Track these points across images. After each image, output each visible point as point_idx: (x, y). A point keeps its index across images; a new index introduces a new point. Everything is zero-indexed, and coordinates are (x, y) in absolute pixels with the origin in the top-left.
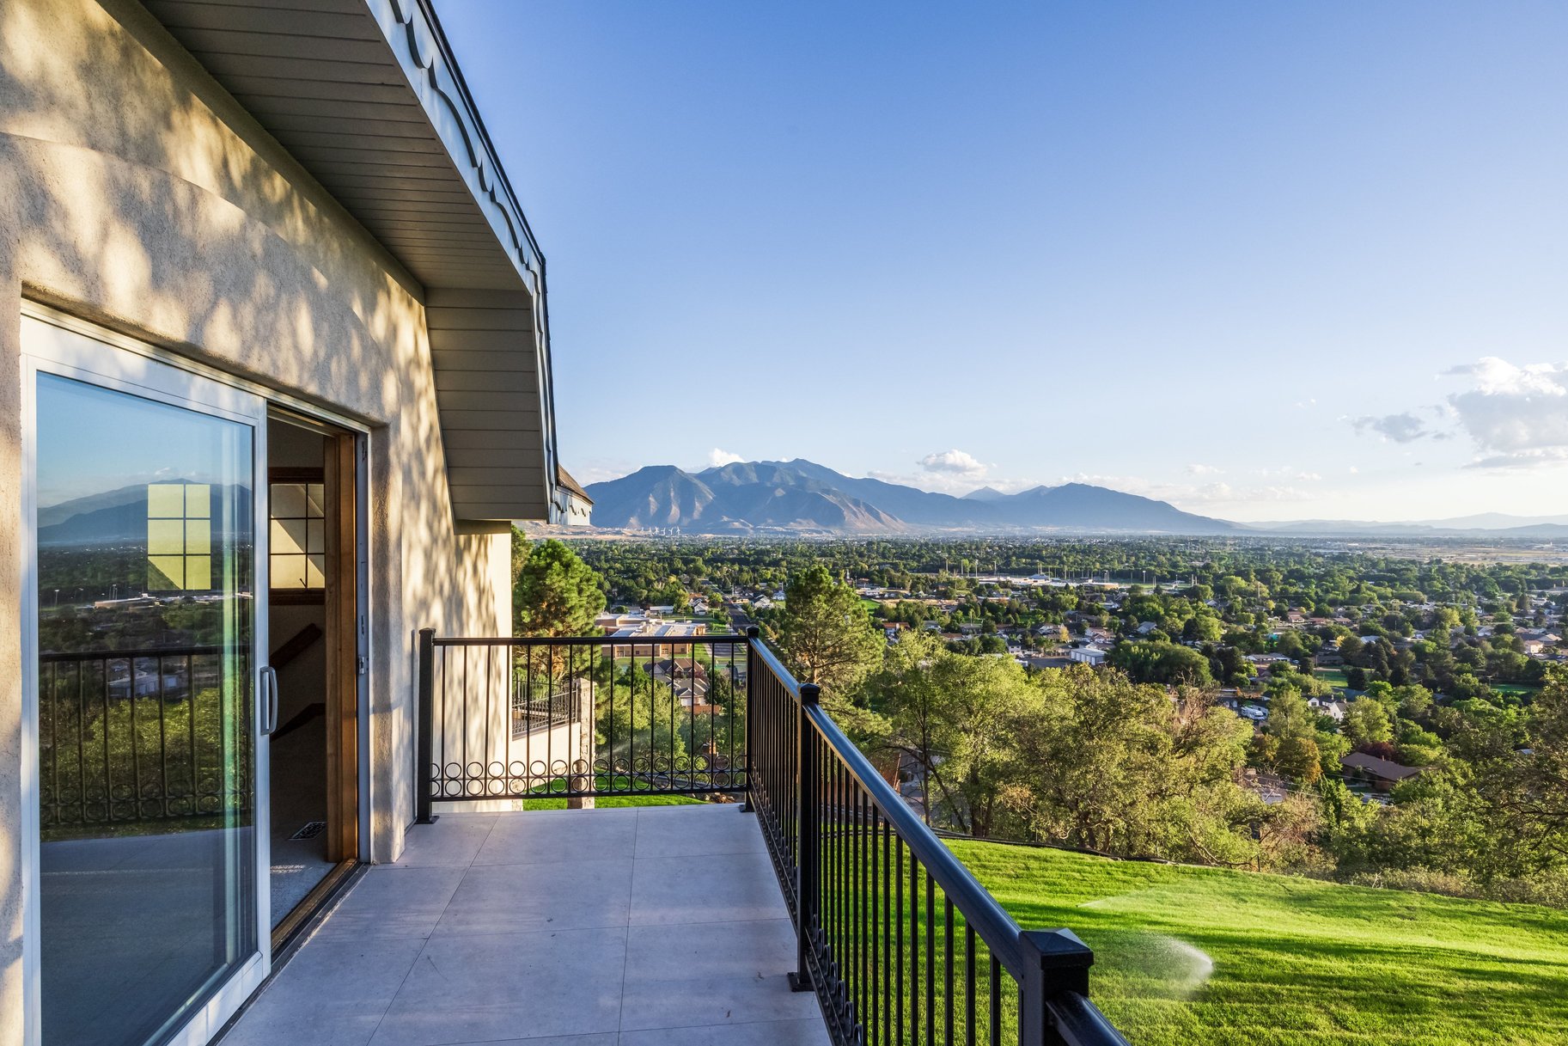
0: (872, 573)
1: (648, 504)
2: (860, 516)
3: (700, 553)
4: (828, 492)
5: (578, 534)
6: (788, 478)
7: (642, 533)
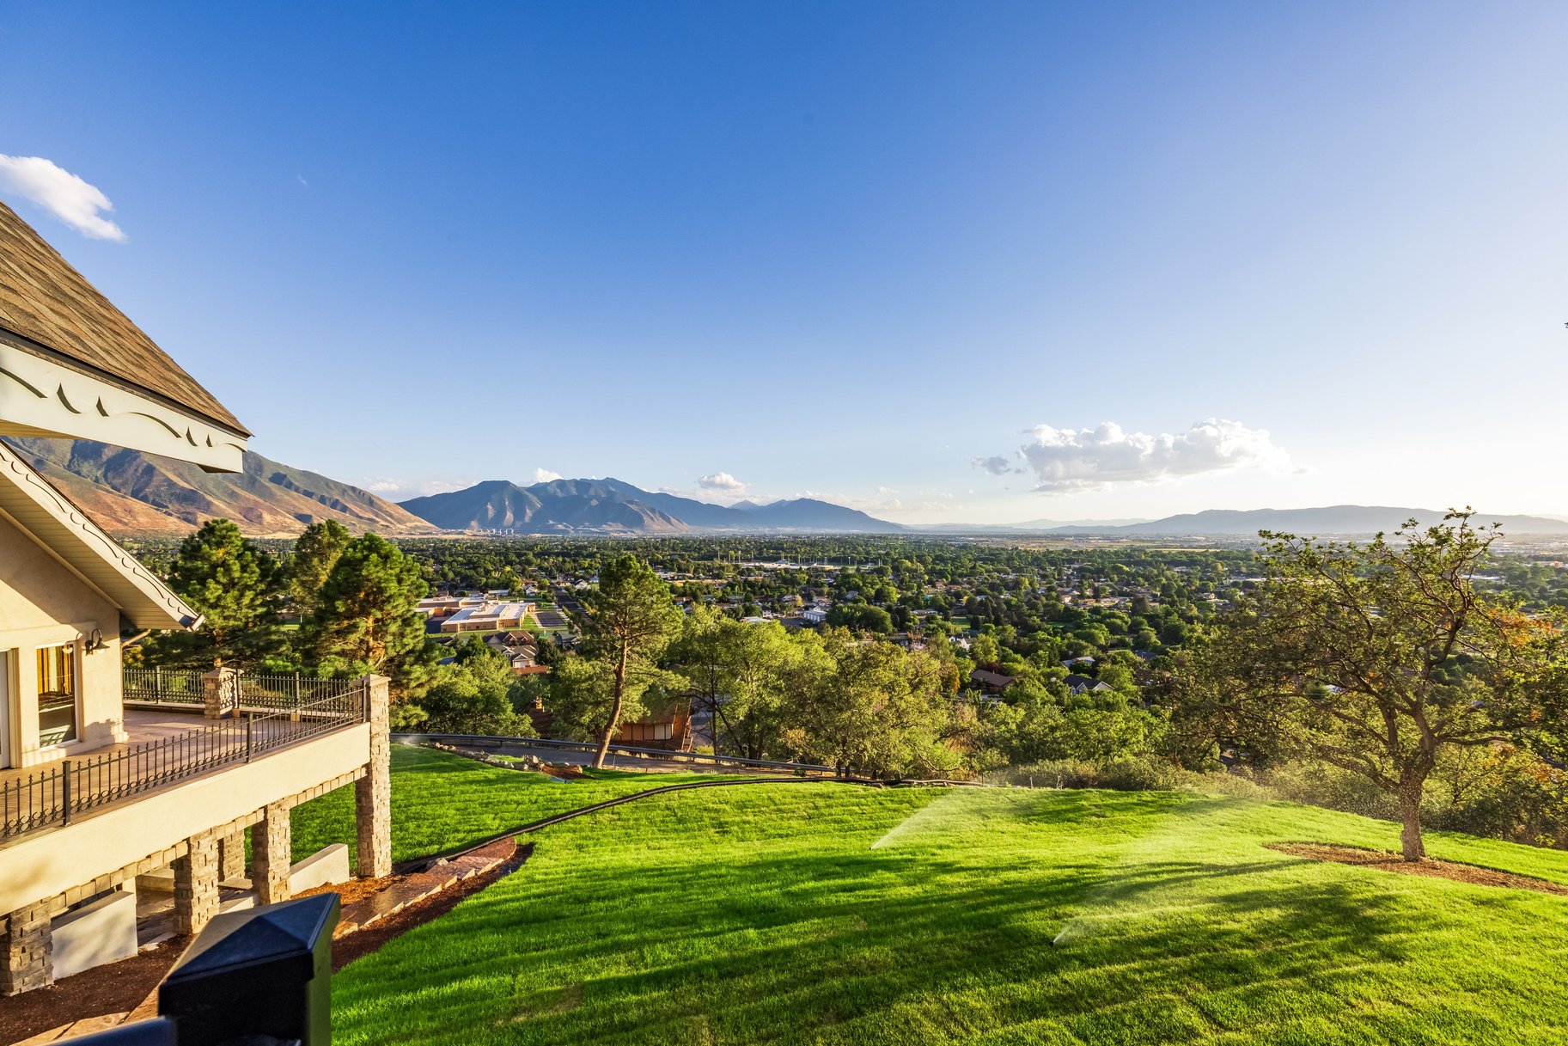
0: (665, 562)
1: (487, 510)
3: (531, 548)
4: (632, 502)
5: (425, 534)
6: (601, 492)
7: (482, 533)
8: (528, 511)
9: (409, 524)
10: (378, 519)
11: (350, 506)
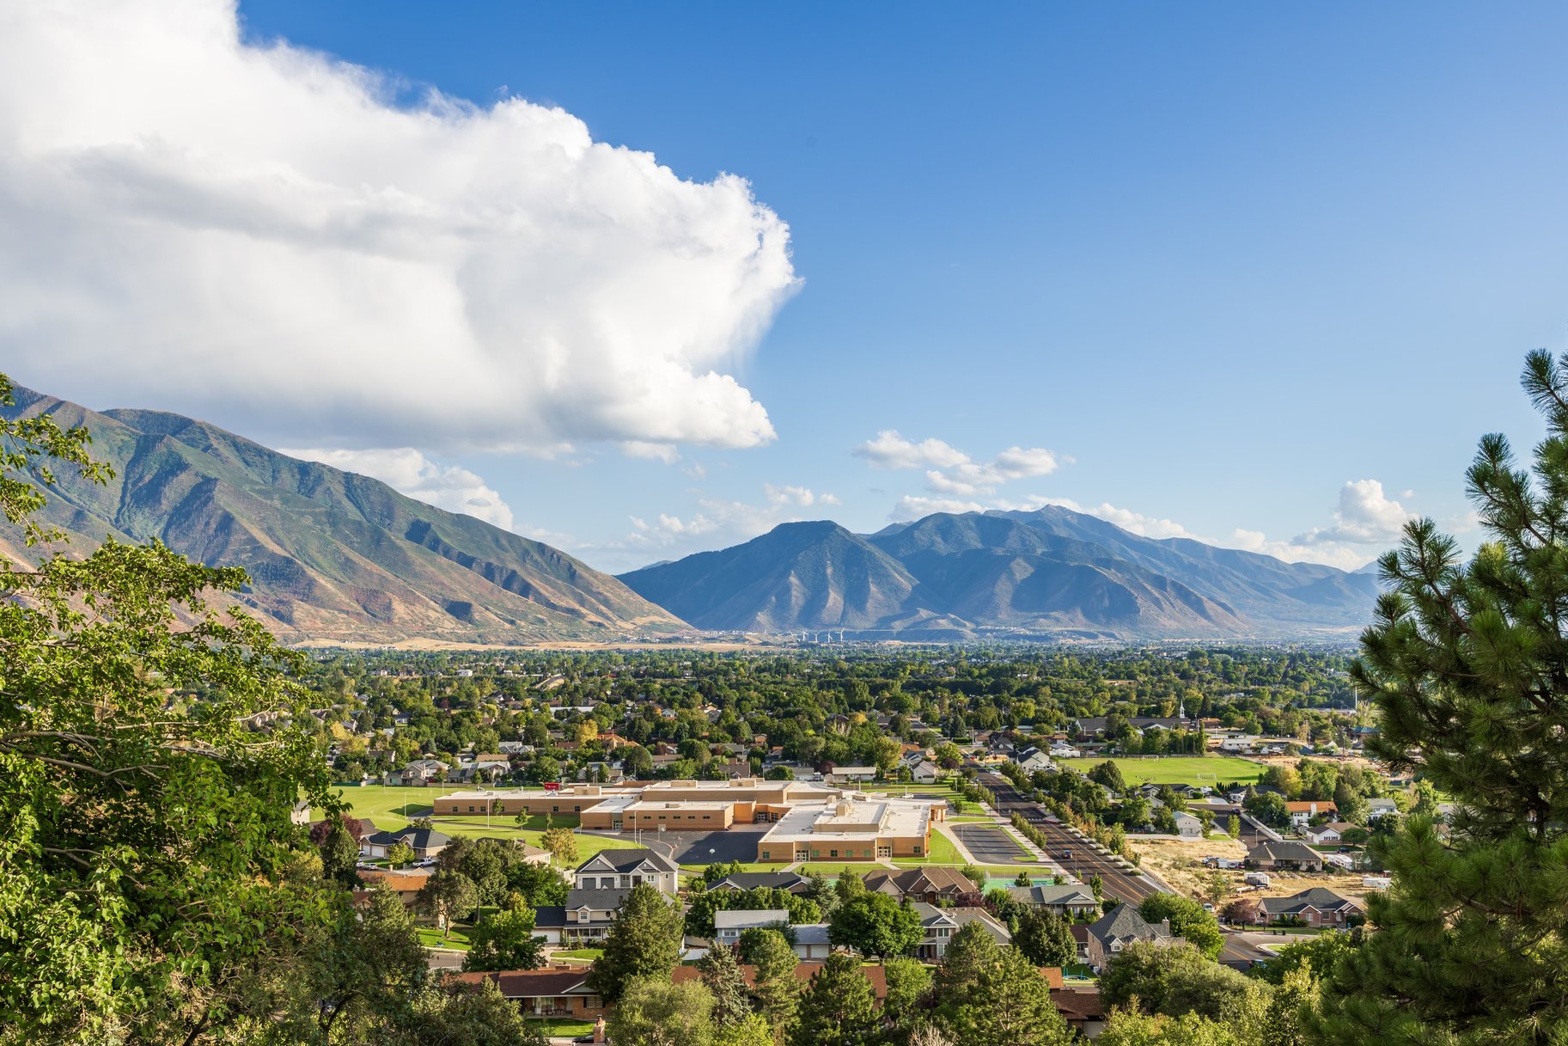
0: (1225, 709)
1: (787, 589)
2: (1166, 605)
3: (891, 672)
4: (1108, 563)
5: (669, 641)
6: (1034, 539)
7: (779, 639)
8: (873, 588)
9: (640, 621)
10: (584, 611)
11: (535, 583)
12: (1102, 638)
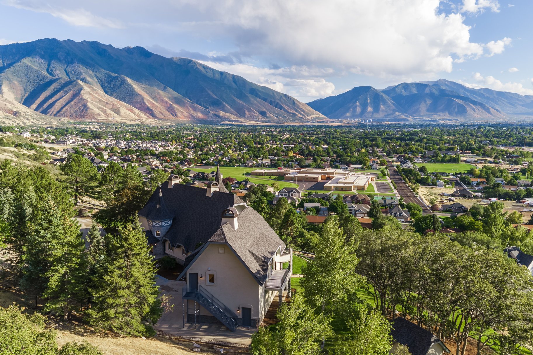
1: (356, 107)
2: (476, 110)
4: (457, 97)
6: (434, 90)
7: (353, 121)
8: (382, 106)
9: (312, 116)
10: (297, 114)
11: (284, 105)
12: (454, 121)
